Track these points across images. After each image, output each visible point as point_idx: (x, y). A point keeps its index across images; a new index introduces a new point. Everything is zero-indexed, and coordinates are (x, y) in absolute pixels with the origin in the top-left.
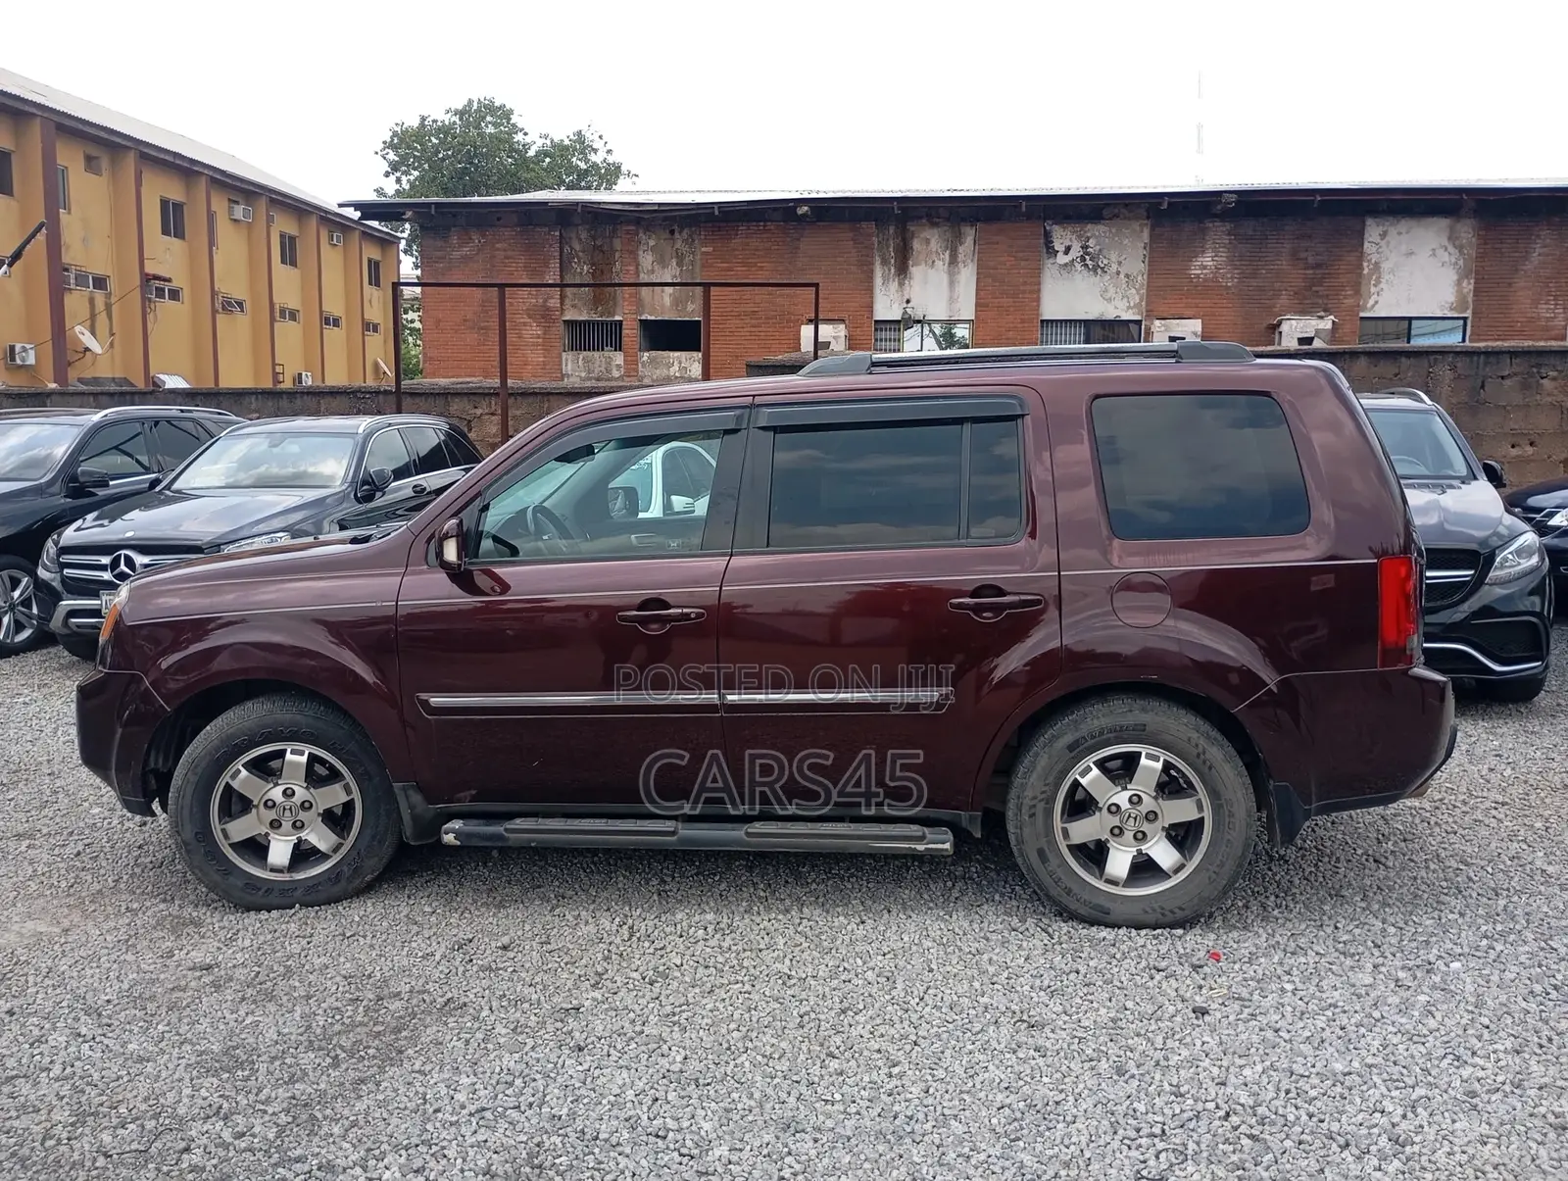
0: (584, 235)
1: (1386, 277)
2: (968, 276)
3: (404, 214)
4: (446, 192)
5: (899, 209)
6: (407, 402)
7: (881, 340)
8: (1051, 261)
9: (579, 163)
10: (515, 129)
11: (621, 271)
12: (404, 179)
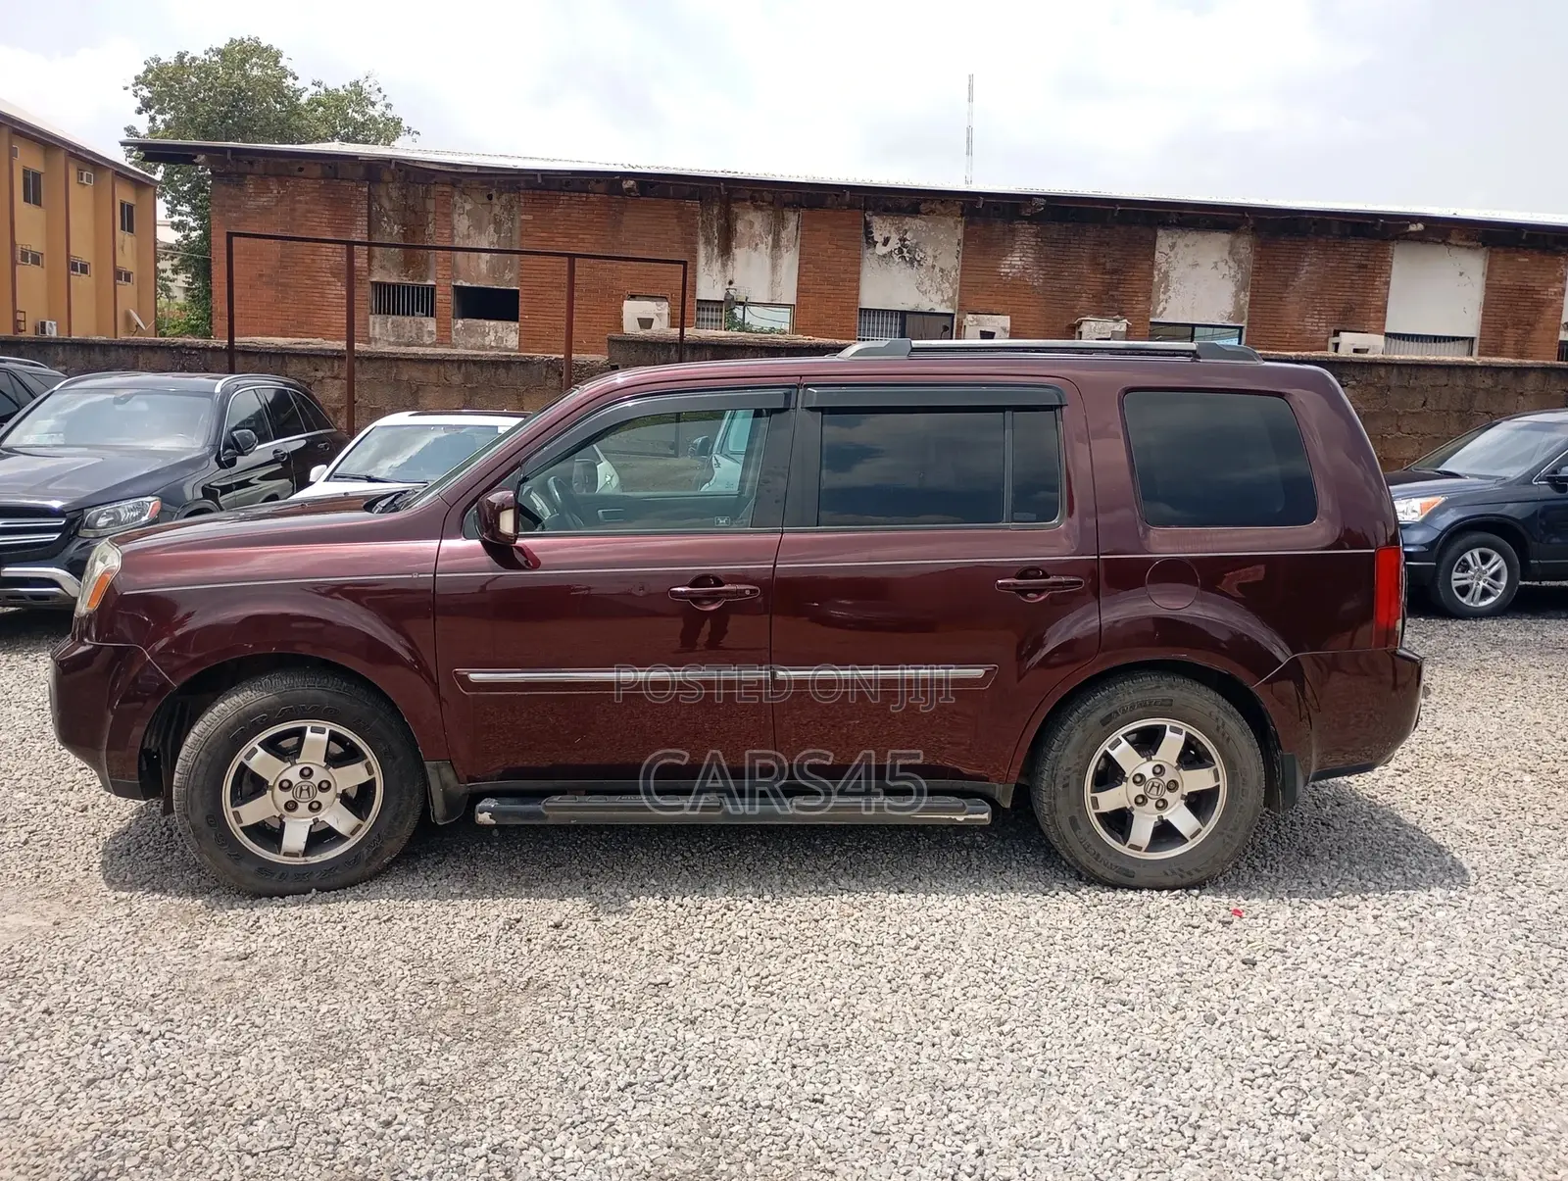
0: (394, 194)
1: (1173, 286)
2: (790, 261)
3: (195, 157)
4: (206, 135)
5: (726, 189)
6: (239, 360)
7: (703, 320)
8: (870, 251)
9: (356, 115)
10: (285, 73)
11: (434, 234)
12: (159, 118)
